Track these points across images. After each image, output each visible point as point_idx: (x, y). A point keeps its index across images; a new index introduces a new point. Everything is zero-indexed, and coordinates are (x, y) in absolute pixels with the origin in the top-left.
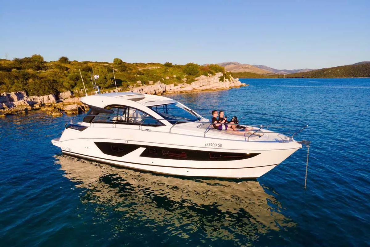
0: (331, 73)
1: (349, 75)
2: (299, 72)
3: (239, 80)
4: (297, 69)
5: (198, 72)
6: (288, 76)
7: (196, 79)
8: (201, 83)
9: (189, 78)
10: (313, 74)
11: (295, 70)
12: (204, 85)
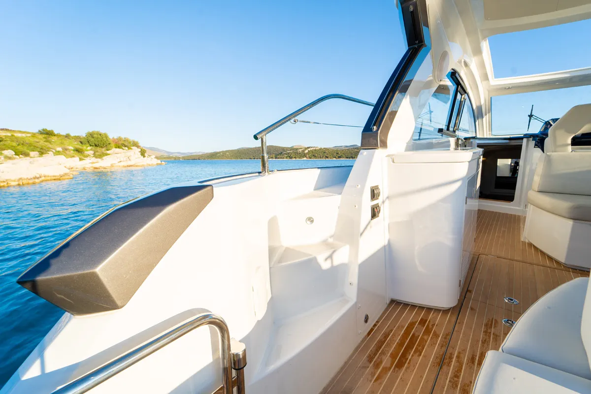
0: (223, 156)
1: (237, 157)
2: (195, 154)
3: (155, 158)
4: (191, 152)
5: (109, 144)
6: (184, 158)
7: (108, 152)
8: (118, 158)
9: (97, 152)
10: (208, 157)
11: (189, 153)
12: (122, 160)
